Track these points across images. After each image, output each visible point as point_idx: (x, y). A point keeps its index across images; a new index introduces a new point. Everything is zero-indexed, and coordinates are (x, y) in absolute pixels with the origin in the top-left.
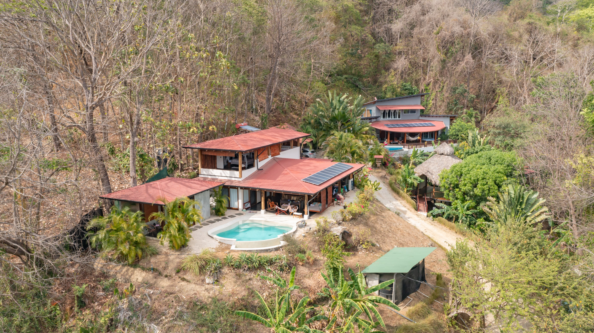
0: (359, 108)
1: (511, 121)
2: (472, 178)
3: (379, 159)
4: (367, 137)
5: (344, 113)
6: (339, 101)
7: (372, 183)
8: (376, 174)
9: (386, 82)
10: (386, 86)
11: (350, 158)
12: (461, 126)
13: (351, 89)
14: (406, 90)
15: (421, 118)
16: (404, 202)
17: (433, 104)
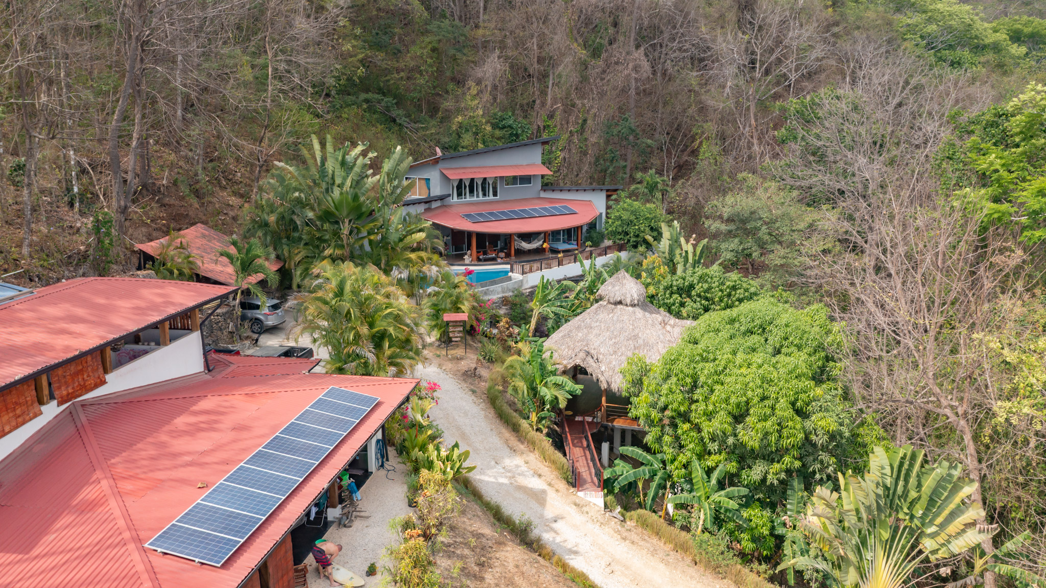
0: (396, 183)
1: (758, 204)
2: (733, 400)
3: (456, 323)
4: (422, 259)
5: (356, 197)
6: (343, 163)
7: (444, 453)
8: (449, 365)
9: (459, 111)
10: (460, 119)
11: (371, 357)
12: (634, 213)
13: (380, 127)
14: (504, 127)
15: (543, 195)
16: (533, 458)
17: (565, 158)
